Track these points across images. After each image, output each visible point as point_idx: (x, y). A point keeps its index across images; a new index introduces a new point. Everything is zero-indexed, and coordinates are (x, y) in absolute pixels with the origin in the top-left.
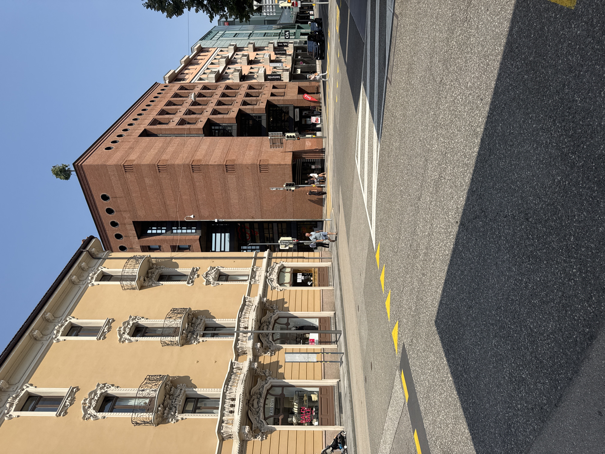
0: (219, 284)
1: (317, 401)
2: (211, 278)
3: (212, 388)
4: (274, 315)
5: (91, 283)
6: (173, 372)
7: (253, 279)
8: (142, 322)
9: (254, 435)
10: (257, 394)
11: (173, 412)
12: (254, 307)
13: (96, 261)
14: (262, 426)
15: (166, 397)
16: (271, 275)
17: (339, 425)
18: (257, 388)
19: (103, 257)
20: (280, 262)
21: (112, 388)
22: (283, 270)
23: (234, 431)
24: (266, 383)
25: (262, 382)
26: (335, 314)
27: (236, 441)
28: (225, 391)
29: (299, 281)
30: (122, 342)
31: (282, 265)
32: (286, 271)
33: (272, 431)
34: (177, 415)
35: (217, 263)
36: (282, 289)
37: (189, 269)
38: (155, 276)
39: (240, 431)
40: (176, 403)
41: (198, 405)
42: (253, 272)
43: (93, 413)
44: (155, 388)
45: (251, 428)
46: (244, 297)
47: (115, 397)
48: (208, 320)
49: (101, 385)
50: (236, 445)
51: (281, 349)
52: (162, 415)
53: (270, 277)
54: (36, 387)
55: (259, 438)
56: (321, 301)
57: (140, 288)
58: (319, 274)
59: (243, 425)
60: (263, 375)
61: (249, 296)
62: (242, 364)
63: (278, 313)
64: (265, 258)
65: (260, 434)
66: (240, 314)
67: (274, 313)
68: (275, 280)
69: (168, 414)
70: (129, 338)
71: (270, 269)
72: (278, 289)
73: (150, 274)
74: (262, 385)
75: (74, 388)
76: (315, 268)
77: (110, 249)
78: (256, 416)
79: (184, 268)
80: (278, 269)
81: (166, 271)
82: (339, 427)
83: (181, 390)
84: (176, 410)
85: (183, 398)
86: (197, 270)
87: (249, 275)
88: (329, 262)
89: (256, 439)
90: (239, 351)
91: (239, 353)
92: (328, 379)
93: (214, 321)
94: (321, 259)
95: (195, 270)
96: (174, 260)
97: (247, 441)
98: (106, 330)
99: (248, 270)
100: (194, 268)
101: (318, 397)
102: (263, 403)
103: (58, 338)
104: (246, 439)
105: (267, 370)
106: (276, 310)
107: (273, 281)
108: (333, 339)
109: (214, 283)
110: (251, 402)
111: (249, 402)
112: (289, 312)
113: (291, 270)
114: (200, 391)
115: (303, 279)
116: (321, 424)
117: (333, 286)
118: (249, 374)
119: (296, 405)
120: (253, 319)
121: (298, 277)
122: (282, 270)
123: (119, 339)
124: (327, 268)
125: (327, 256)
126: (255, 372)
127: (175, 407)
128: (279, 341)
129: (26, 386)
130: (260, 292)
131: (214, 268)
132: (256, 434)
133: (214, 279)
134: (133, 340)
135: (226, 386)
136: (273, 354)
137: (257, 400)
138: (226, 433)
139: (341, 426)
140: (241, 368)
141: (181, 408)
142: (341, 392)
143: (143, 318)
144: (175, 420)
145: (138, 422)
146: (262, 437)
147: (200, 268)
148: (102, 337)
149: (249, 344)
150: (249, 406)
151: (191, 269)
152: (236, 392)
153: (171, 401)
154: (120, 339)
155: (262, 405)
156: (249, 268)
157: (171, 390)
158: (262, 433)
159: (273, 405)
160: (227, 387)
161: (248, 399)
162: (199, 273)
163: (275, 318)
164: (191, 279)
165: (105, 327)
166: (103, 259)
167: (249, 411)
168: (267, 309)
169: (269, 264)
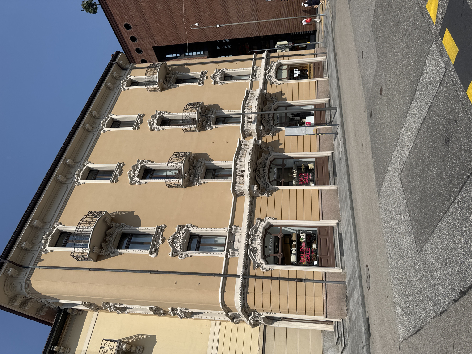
0: (225, 83)
1: (313, 169)
2: (218, 79)
3: (225, 161)
4: (274, 104)
5: (123, 88)
6: (195, 151)
7: (253, 77)
8: (166, 115)
9: (262, 193)
10: (262, 164)
11: (196, 178)
12: (256, 97)
13: (125, 71)
14: (267, 186)
15: (190, 167)
16: (270, 72)
17: (333, 185)
18: (262, 160)
19: (130, 67)
20: (278, 61)
21: (149, 163)
22: (281, 68)
23: (245, 189)
24: (270, 156)
25: (266, 155)
26: (330, 100)
27: (247, 197)
28: (236, 160)
29: (296, 75)
30: (152, 130)
31: (280, 63)
32: (283, 68)
33: (276, 190)
34: (200, 180)
35: (221, 66)
36: (280, 83)
37: (199, 72)
38: (172, 80)
39: (250, 189)
40: (198, 171)
41: (216, 174)
42: (253, 71)
43: (137, 180)
44: (181, 160)
45: (259, 188)
46: (247, 90)
47: (152, 169)
48: (218, 111)
49: (140, 160)
50: (247, 200)
51: (281, 130)
52: (188, 180)
53: (269, 74)
54: (93, 164)
55: (266, 195)
56: (317, 90)
57: (161, 90)
58: (314, 68)
59: (252, 185)
60: (267, 150)
61: (252, 90)
62: (249, 142)
63: (277, 103)
64: (264, 58)
65: (266, 192)
66: (244, 103)
67: (274, 103)
68: (273, 76)
69: (193, 179)
70: (158, 127)
71: (268, 67)
72: (276, 83)
73: (168, 78)
74: (266, 157)
75: (121, 163)
76: (310, 63)
77: (133, 61)
78: (262, 180)
79: (195, 72)
80: (276, 67)
81: (181, 75)
82: (334, 186)
83: (202, 162)
84: (199, 177)
85: (204, 168)
86: (206, 73)
87: (250, 75)
88: (324, 56)
89: (263, 196)
90: (246, 133)
91: (246, 135)
92: (323, 151)
93: (223, 112)
94: (316, 55)
95: (204, 73)
96: (186, 67)
97: (256, 197)
98: (139, 122)
99: (249, 70)
100: (203, 72)
101: (314, 165)
102: (268, 170)
103: (104, 129)
104: (255, 196)
105: (270, 147)
106: (275, 101)
107: (272, 77)
108: (327, 121)
109: (221, 82)
110: (257, 170)
111: (256, 170)
112: (287, 102)
113: (288, 67)
114: (217, 163)
115: (299, 73)
116: (317, 184)
117: (328, 76)
118: (254, 149)
119: (295, 172)
120: (255, 107)
121: (294, 73)
122: (279, 67)
123: (149, 128)
124: (322, 62)
125: (321, 51)
126: (259, 148)
127: (198, 175)
128: (279, 125)
129: (86, 163)
130: (261, 85)
131: (220, 70)
132: (263, 192)
133: (221, 79)
134: (161, 129)
135: (236, 156)
136: (274, 135)
137: (263, 168)
138: (239, 191)
139: (335, 185)
140: (248, 145)
141: (203, 175)
142: (335, 161)
143: (166, 112)
144: (199, 183)
145: (171, 184)
146: (268, 194)
147: (208, 71)
148: (137, 128)
149: (254, 127)
150: (256, 173)
151: (201, 72)
152: (245, 161)
153: (194, 171)
154: (151, 129)
155: (267, 171)
156: (250, 68)
157: (194, 163)
158: (268, 191)
159: (276, 172)
160: (237, 158)
161: (255, 167)
162: (207, 75)
163: (275, 107)
164: (201, 80)
165: (138, 120)
166: (130, 69)
167: (256, 176)
168: (268, 101)
169: (267, 63)
